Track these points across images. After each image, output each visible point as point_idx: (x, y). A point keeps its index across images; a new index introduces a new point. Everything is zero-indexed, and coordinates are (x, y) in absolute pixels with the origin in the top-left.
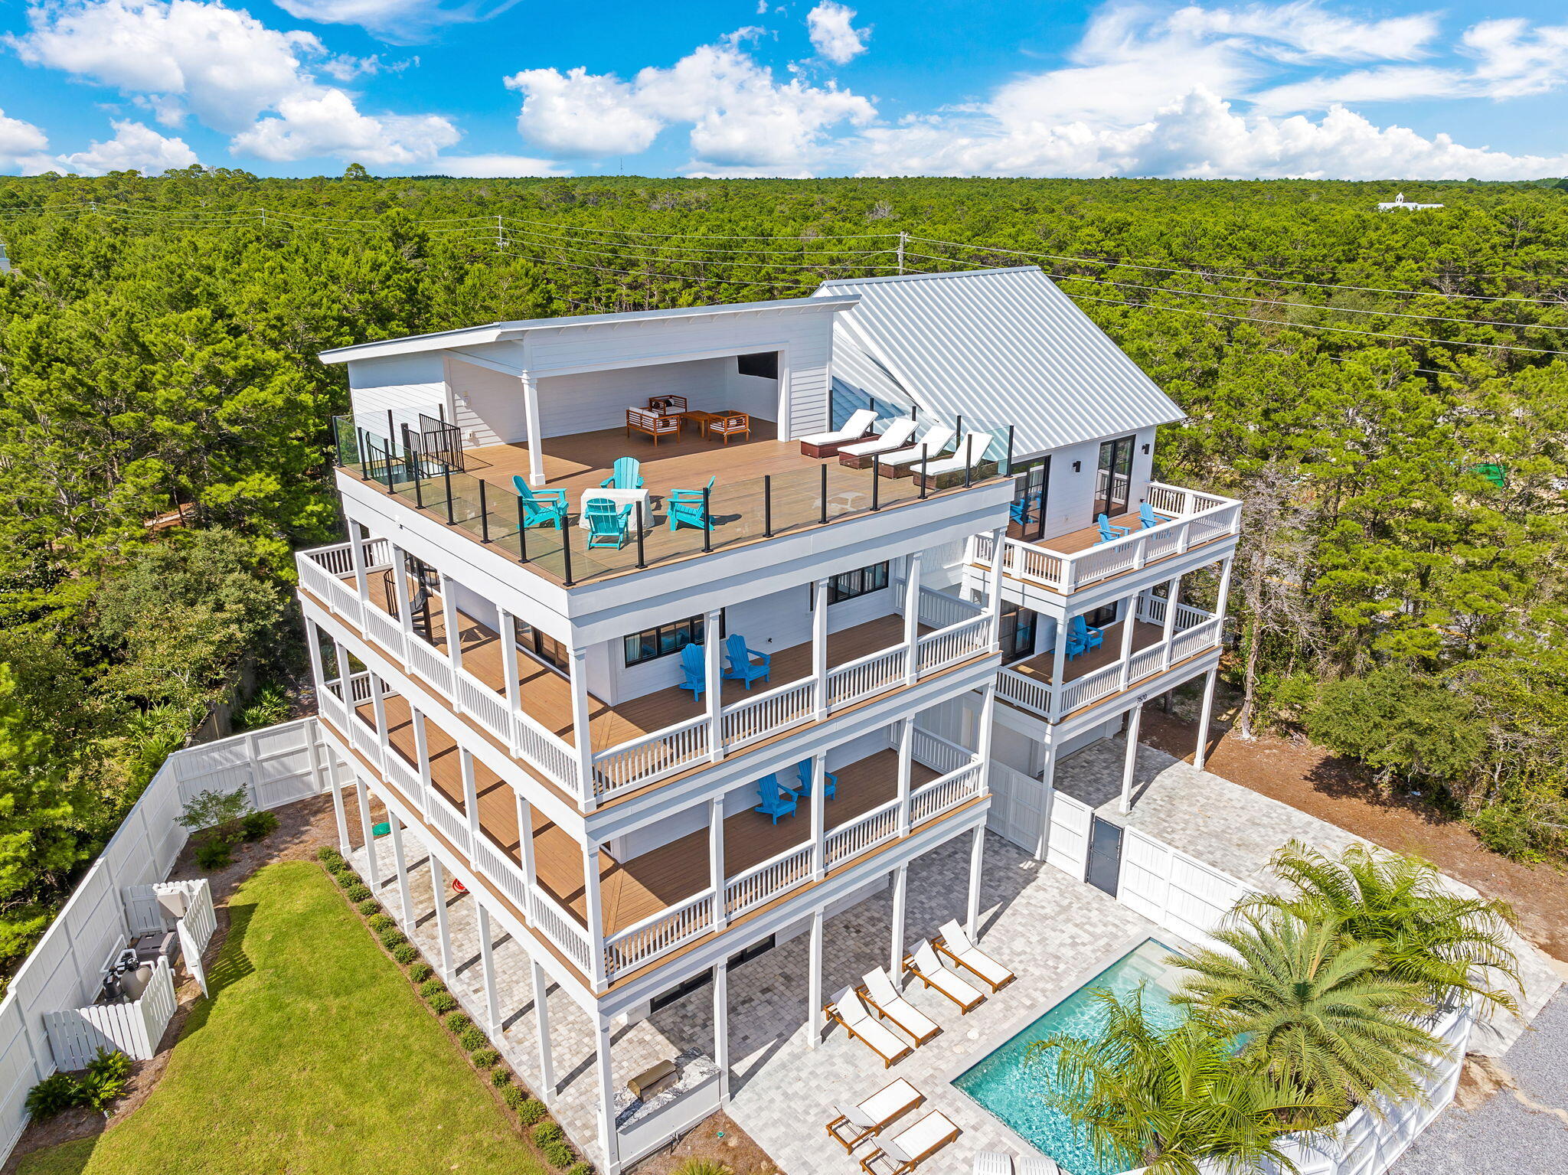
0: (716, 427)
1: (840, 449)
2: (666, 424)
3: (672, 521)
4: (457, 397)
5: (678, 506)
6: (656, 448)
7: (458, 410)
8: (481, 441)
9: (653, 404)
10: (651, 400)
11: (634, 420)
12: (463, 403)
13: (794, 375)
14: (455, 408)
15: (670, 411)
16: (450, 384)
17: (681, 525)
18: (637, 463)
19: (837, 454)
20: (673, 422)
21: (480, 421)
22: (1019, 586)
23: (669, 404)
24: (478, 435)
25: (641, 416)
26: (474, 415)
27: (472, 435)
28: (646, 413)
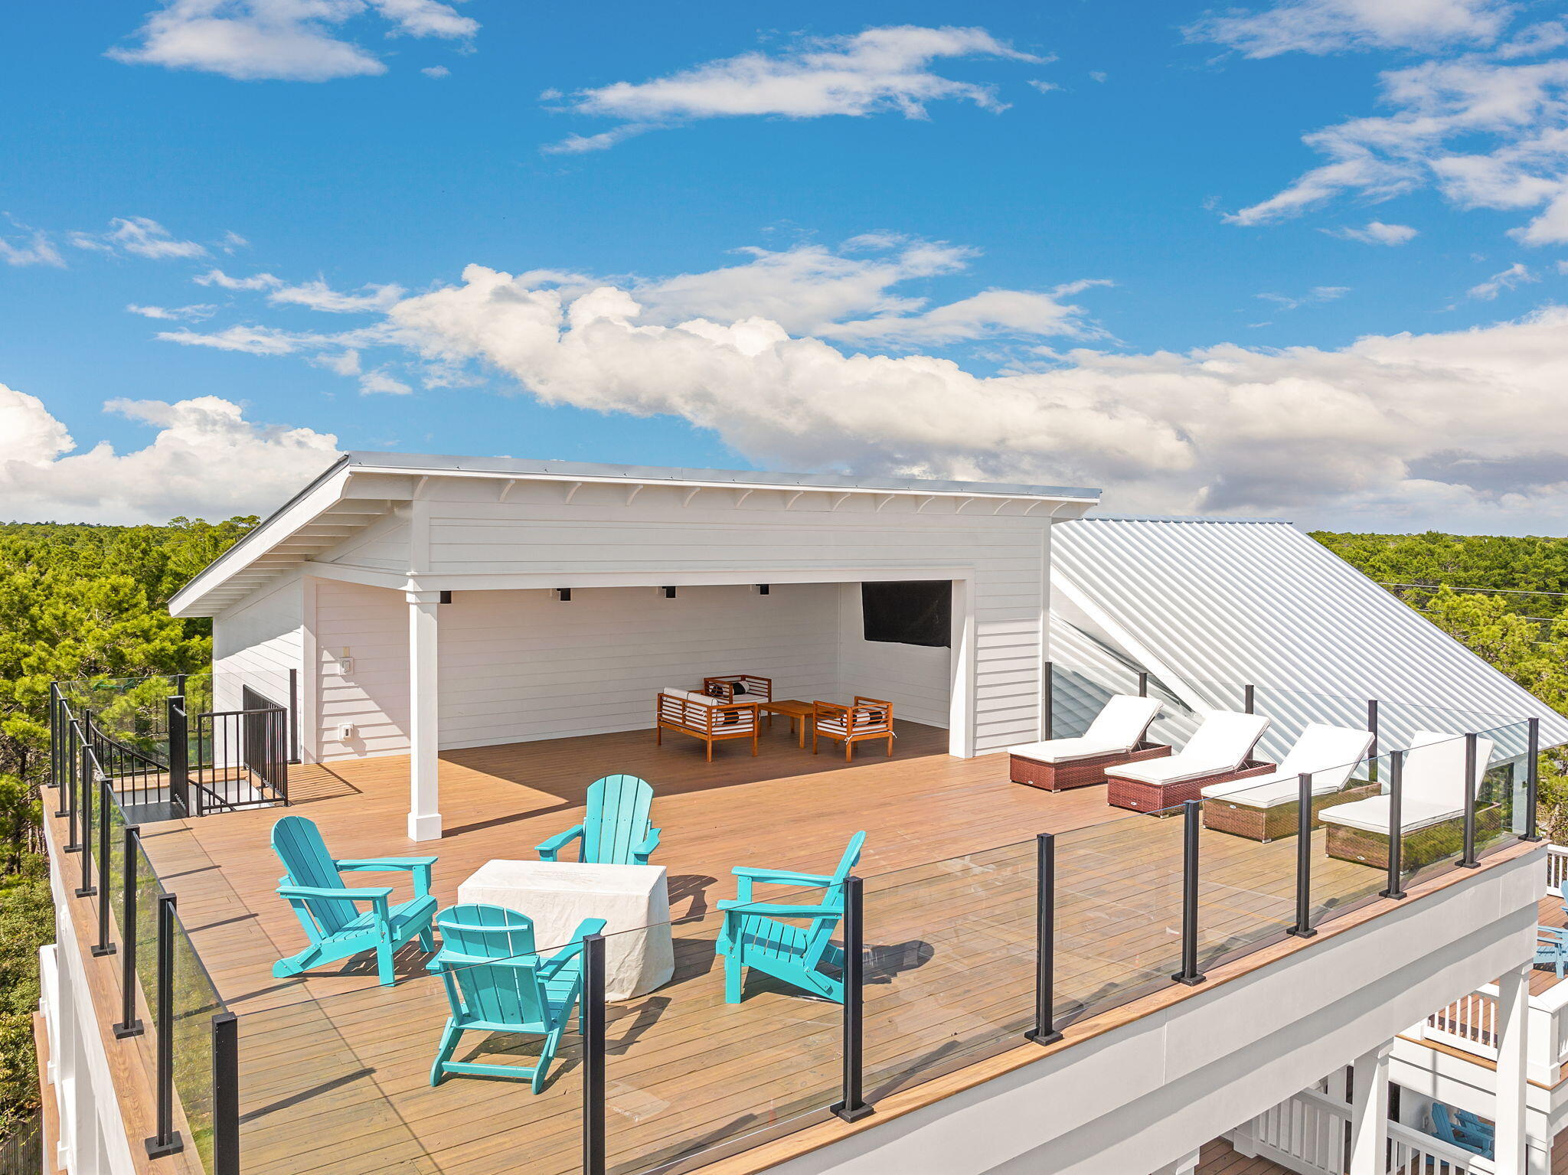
0: (827, 727)
1: (1109, 771)
2: (731, 718)
3: (730, 967)
4: (326, 656)
5: (749, 925)
6: (710, 766)
7: (327, 683)
8: (370, 745)
9: (711, 687)
10: (707, 682)
11: (672, 712)
12: (338, 669)
13: (982, 630)
14: (319, 677)
15: (739, 700)
16: (315, 630)
17: (757, 984)
18: (646, 790)
19: (1103, 779)
20: (745, 716)
21: (372, 705)
22: (1424, 1056)
23: (739, 690)
24: (363, 733)
25: (684, 704)
26: (360, 693)
27: (352, 734)
28: (694, 697)
